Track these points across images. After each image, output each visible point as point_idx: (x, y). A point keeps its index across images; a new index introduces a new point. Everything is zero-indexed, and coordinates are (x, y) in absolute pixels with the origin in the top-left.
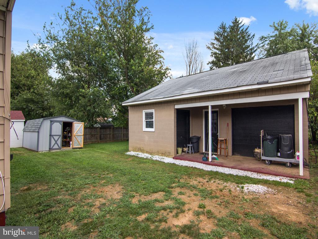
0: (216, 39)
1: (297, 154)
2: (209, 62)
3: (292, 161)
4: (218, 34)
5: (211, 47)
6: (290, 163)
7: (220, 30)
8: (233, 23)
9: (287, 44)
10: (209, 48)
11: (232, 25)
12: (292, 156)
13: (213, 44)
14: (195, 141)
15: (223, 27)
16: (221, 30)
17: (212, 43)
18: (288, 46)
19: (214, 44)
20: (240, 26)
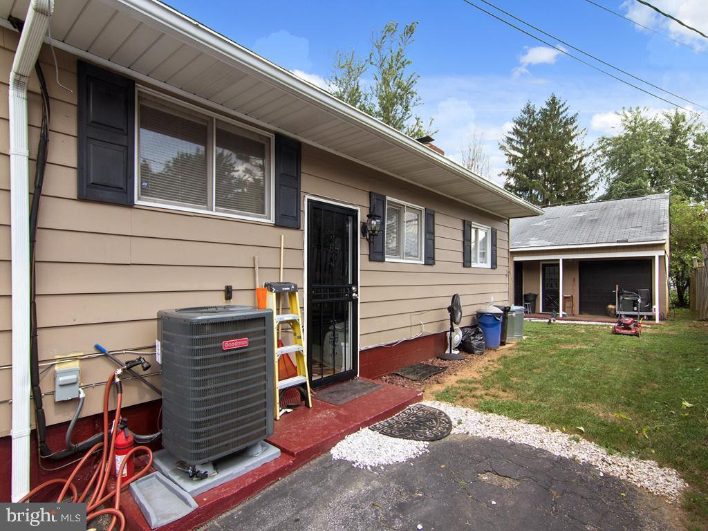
0: (516, 132)
1: (654, 307)
2: (503, 173)
3: (649, 314)
4: (520, 123)
5: (508, 146)
6: (647, 316)
7: (524, 115)
8: (549, 104)
9: (646, 154)
10: (503, 148)
11: (545, 107)
12: (650, 309)
13: (510, 140)
14: (531, 299)
15: (529, 111)
16: (526, 116)
17: (508, 138)
18: (648, 157)
19: (512, 140)
20: (561, 110)
